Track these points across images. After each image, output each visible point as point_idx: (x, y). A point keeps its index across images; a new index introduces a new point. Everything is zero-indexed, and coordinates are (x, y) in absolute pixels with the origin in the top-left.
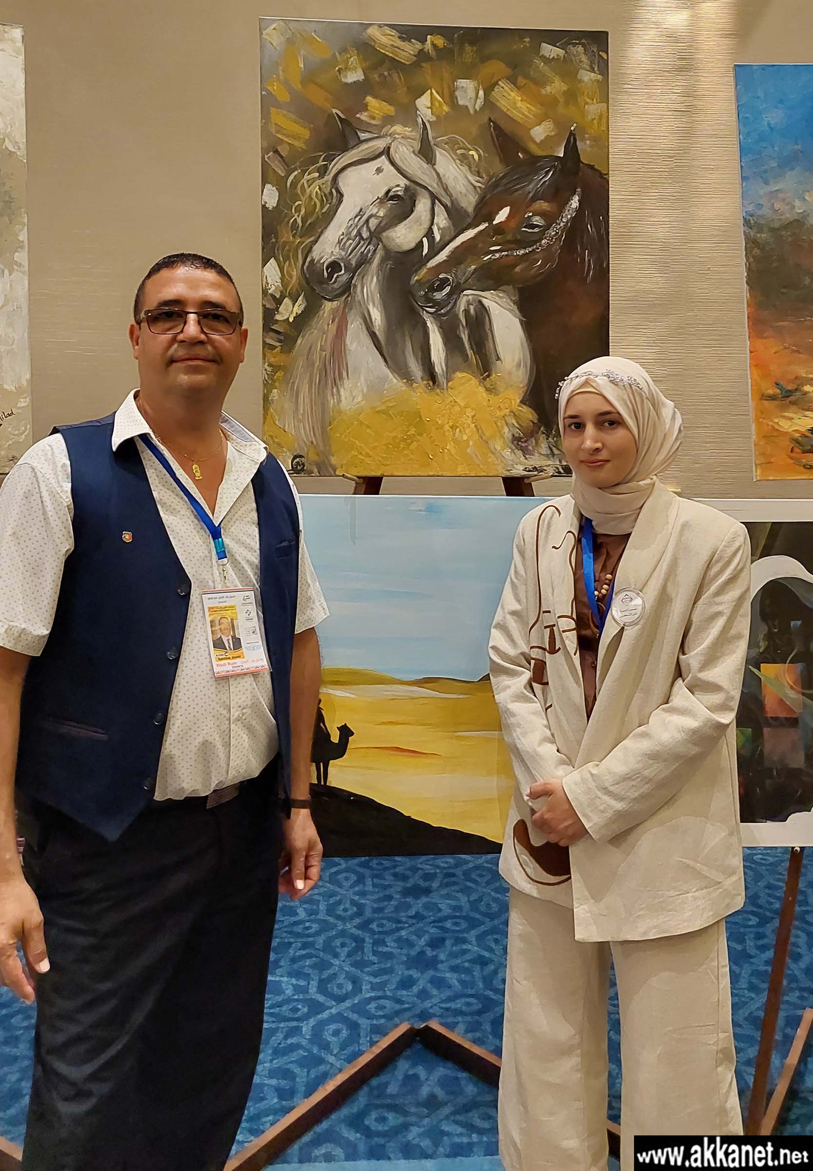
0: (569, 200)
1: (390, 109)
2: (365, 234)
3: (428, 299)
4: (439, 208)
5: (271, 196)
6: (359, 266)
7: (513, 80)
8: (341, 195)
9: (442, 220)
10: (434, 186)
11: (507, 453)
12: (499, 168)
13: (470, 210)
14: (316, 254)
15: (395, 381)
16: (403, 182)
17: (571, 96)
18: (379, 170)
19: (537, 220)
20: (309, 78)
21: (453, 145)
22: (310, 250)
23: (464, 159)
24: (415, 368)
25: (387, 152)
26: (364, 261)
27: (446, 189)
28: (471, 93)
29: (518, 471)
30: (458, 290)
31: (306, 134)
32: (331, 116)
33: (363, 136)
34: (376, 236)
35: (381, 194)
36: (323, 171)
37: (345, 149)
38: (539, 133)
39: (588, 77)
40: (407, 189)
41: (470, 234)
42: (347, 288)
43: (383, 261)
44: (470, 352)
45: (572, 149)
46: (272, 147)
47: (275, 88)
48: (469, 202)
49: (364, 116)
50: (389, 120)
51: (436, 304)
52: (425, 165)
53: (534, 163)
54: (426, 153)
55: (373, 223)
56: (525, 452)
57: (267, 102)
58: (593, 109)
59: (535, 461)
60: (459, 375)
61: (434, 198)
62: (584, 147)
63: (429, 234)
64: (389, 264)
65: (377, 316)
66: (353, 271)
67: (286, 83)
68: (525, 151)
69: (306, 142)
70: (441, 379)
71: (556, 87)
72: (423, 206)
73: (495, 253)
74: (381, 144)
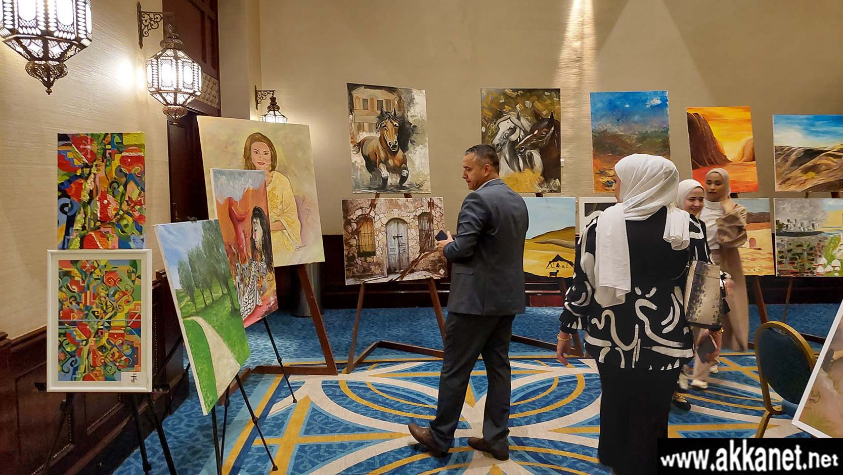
0: (551, 128)
1: (510, 108)
2: (505, 137)
3: (519, 152)
4: (521, 131)
5: (484, 129)
6: (503, 144)
7: (538, 100)
8: (499, 128)
9: (522, 133)
10: (520, 126)
11: (537, 187)
12: (535, 121)
13: (529, 131)
14: (493, 143)
15: (511, 171)
16: (513, 125)
17: (552, 104)
18: (508, 123)
19: (544, 133)
20: (492, 102)
21: (525, 116)
22: (492, 141)
23: (527, 119)
24: (516, 168)
25: (509, 118)
26: (505, 143)
27: (523, 126)
28: (529, 104)
29: (540, 191)
30: (526, 150)
31: (491, 115)
32: (497, 110)
33: (504, 115)
34: (507, 138)
35: (508, 128)
36: (495, 123)
37: (501, 118)
38: (544, 113)
39: (556, 99)
40: (514, 127)
41: (529, 137)
42: (501, 150)
43: (509, 143)
44: (529, 164)
45: (552, 116)
46: (484, 118)
47: (484, 104)
48: (528, 129)
49: (504, 110)
50: (510, 111)
51: (521, 153)
52: (518, 121)
53: (543, 120)
54: (519, 118)
55: (507, 135)
56: (541, 187)
57: (483, 107)
58: (557, 107)
59: (544, 189)
60: (526, 169)
61: (520, 128)
62: (555, 116)
63: (519, 137)
64: (510, 144)
65: (507, 156)
66: (502, 146)
67: (487, 103)
68: (541, 117)
69: (492, 116)
70: (522, 170)
71: (549, 102)
72: (518, 130)
73: (534, 141)
74: (508, 116)
